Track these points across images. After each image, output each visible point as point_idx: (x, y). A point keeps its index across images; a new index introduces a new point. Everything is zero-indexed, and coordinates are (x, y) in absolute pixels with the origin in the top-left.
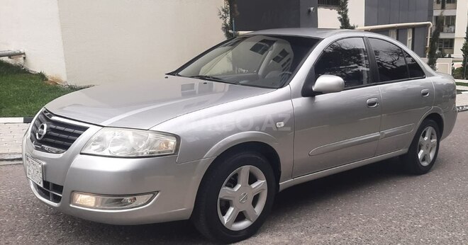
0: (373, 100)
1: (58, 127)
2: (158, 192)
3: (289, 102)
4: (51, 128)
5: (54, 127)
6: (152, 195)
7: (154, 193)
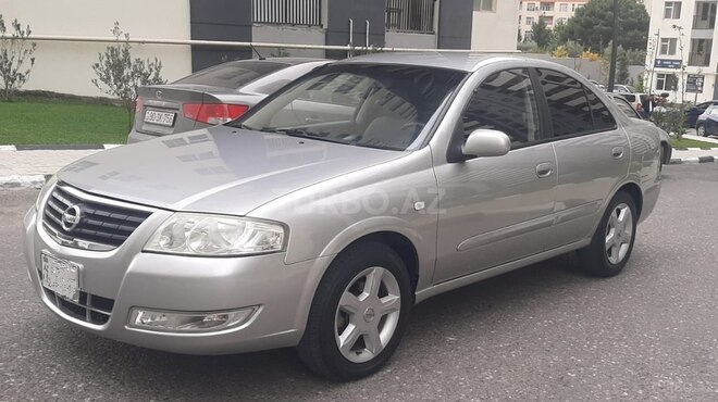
0: (544, 166)
1: (99, 213)
2: (259, 306)
3: (430, 171)
4: (86, 213)
5: (91, 211)
6: (250, 310)
7: (253, 307)
